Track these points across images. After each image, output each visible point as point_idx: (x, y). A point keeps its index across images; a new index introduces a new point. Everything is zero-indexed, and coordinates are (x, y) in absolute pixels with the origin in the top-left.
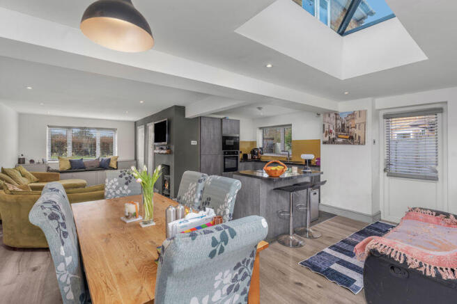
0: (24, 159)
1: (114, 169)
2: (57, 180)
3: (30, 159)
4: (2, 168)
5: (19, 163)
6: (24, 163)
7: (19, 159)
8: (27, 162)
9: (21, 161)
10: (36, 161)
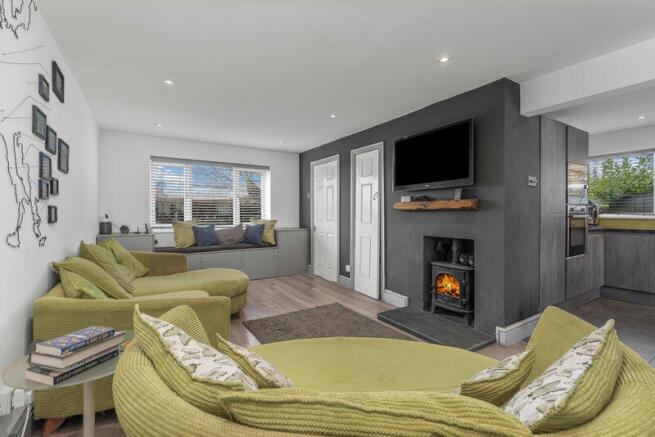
0: (109, 225)
1: (271, 245)
2: (183, 270)
3: (119, 226)
4: (82, 242)
5: (101, 232)
6: (110, 232)
7: (102, 225)
8: (116, 230)
9: (105, 229)
10: (133, 229)
